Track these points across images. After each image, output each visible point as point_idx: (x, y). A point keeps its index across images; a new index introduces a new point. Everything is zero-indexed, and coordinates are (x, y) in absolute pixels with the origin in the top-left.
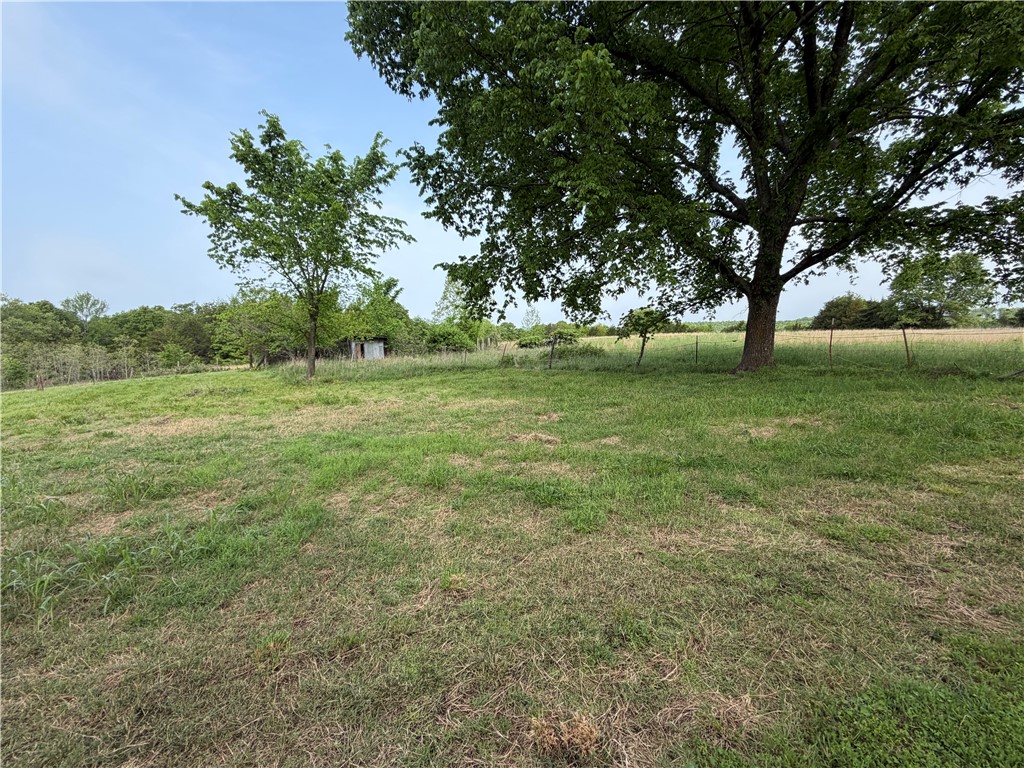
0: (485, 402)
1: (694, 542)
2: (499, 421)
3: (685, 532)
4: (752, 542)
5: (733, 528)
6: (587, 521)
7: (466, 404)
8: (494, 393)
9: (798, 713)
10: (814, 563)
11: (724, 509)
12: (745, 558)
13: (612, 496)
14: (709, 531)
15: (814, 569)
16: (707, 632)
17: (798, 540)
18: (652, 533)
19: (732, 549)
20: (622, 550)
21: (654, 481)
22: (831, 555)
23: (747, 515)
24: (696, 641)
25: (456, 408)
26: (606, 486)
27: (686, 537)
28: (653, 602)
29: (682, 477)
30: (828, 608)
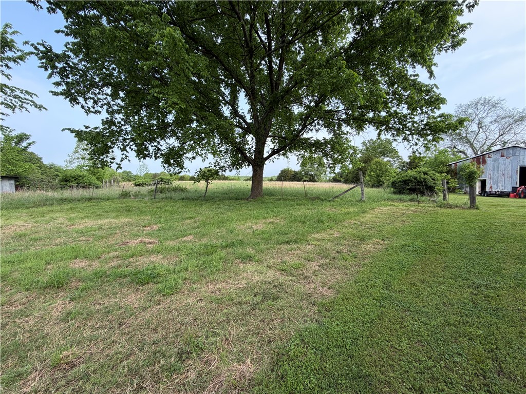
0: (106, 221)
1: (227, 286)
2: (116, 233)
3: (224, 282)
4: (253, 280)
5: (245, 275)
6: (171, 288)
7: (90, 223)
8: (114, 215)
9: (269, 358)
10: (276, 284)
11: (242, 266)
12: (249, 289)
13: (186, 270)
14: (235, 279)
15: (276, 287)
16: (232, 333)
17: (271, 274)
18: (207, 286)
19: (245, 285)
20: (190, 300)
21: (210, 258)
22: (282, 279)
23: (251, 267)
24: (227, 339)
25: (82, 226)
26: (183, 265)
27: (224, 284)
28: (206, 325)
29: (223, 253)
30: (281, 303)
